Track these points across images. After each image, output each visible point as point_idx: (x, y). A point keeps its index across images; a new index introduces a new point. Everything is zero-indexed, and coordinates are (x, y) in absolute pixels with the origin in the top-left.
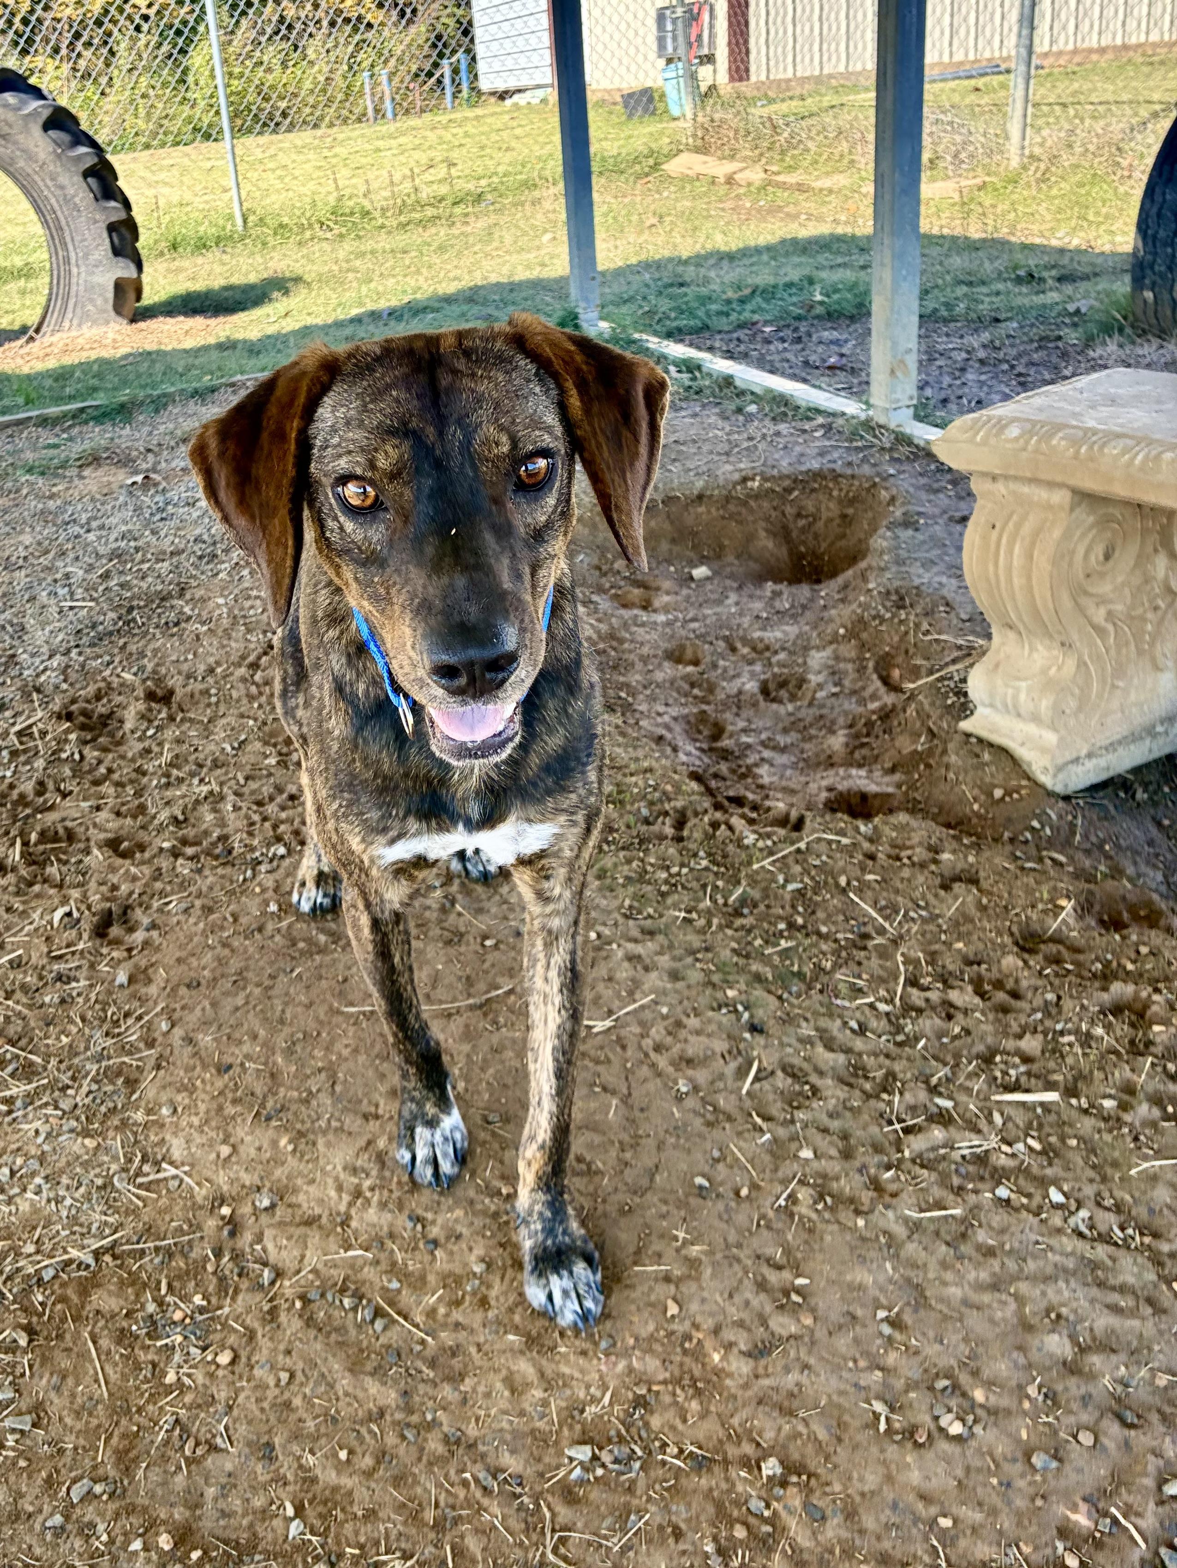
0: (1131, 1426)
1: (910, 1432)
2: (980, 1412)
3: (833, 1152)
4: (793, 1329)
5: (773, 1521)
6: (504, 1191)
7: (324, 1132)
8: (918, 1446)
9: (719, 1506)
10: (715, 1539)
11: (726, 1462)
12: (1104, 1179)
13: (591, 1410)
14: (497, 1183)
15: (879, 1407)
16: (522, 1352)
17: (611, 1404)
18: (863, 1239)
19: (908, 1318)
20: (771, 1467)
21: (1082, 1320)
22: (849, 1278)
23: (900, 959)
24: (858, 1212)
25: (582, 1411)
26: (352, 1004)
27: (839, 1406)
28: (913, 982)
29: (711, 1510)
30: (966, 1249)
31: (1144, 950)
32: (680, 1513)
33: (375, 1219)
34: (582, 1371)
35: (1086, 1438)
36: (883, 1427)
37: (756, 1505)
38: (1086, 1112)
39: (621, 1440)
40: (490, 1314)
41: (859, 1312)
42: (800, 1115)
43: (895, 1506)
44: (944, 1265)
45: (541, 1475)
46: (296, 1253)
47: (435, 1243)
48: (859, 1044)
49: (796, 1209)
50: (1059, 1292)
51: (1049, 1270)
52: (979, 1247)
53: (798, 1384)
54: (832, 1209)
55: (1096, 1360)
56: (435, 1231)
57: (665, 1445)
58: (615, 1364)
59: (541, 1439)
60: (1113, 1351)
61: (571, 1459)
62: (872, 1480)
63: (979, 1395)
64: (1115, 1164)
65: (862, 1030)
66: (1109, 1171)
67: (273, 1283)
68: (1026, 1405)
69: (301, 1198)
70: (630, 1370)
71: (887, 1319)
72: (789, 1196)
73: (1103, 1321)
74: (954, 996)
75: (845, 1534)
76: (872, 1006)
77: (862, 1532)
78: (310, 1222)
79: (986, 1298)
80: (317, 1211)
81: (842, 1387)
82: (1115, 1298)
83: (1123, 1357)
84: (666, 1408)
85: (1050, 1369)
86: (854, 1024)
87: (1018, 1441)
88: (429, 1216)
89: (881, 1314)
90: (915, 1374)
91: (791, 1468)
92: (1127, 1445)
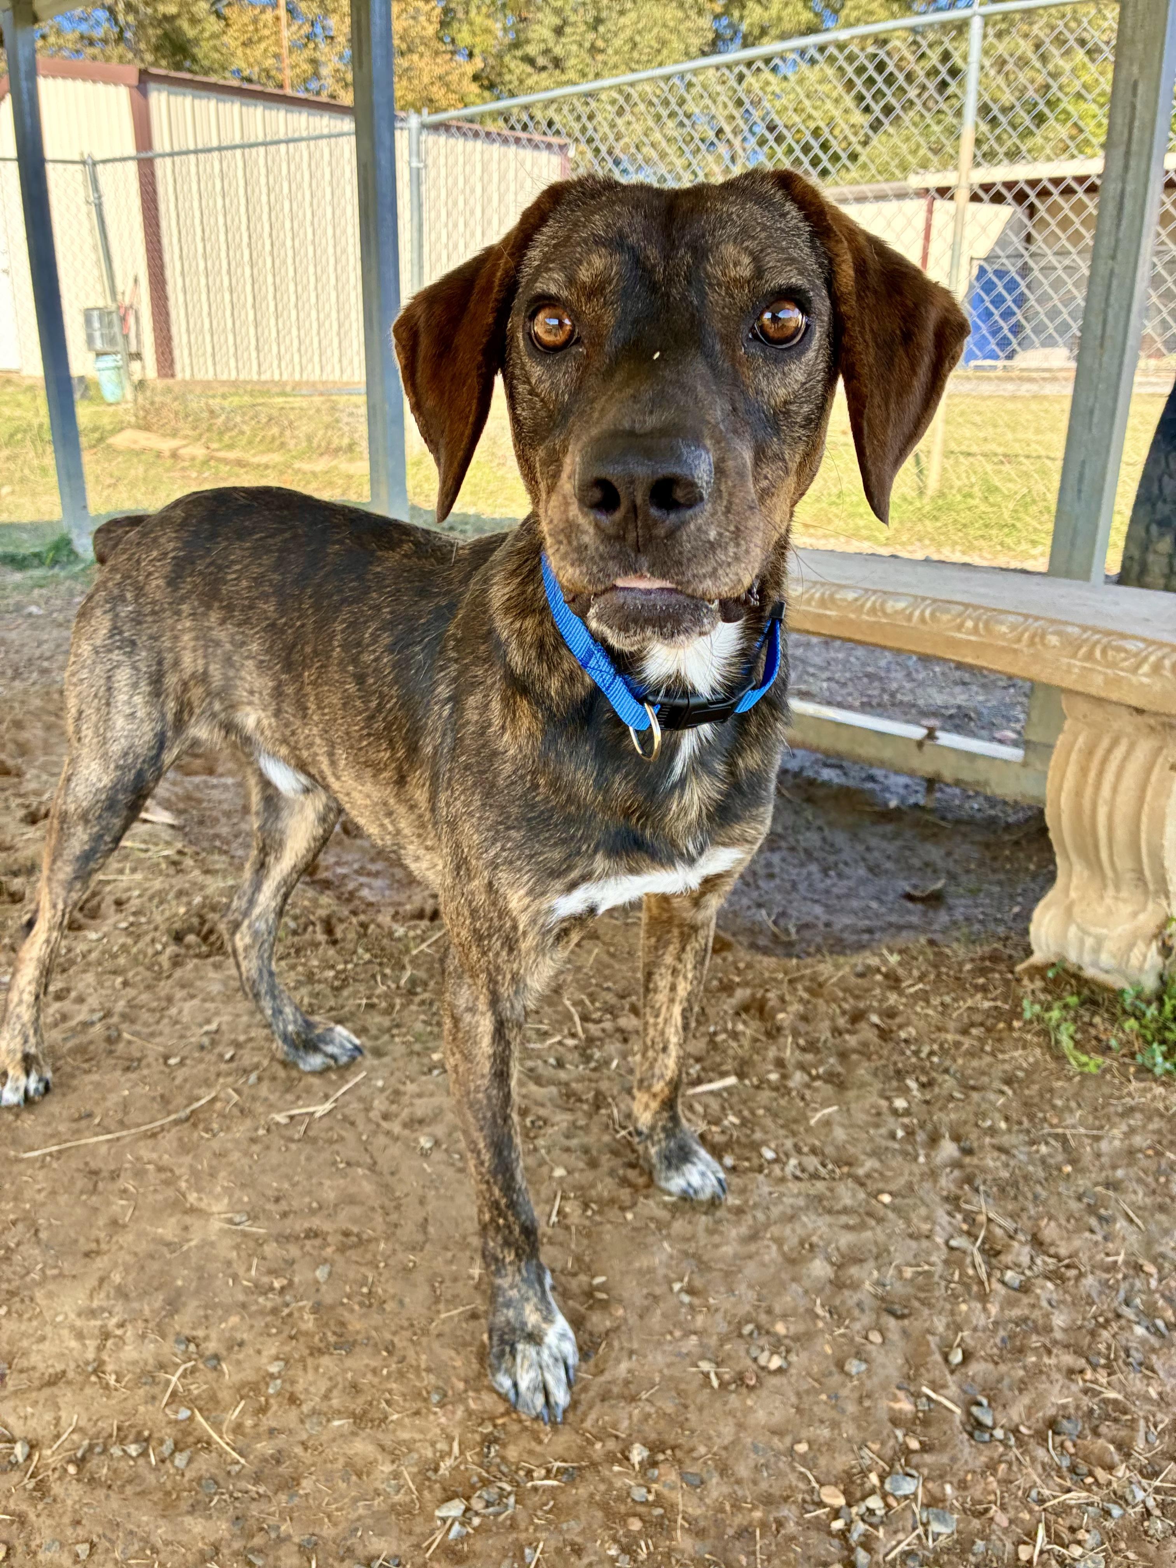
0: (902, 1317)
1: (740, 1379)
2: (787, 1341)
3: (581, 1165)
4: (608, 1324)
5: (659, 1501)
6: (277, 1285)
7: (40, 1284)
8: (751, 1388)
9: (605, 1507)
10: (615, 1540)
11: (594, 1465)
12: (794, 1134)
13: (445, 1466)
14: (265, 1280)
15: (705, 1366)
16: (354, 1434)
17: (462, 1452)
18: (635, 1229)
19: (698, 1283)
20: (638, 1453)
21: (828, 1244)
22: (637, 1265)
23: (568, 1003)
24: (623, 1209)
25: (436, 1470)
26: (32, 1149)
27: (672, 1378)
28: (585, 1018)
29: (599, 1514)
30: (721, 1213)
31: (742, 965)
32: (573, 1528)
33: (135, 1355)
34: (422, 1431)
35: (876, 1337)
36: (715, 1383)
37: (639, 1493)
38: (758, 1087)
39: (486, 1483)
40: (305, 1408)
41: (658, 1291)
42: (541, 1142)
43: (755, 1449)
44: (711, 1232)
45: (418, 1546)
46: (48, 1417)
47: (217, 1357)
48: (563, 1075)
49: (568, 1221)
50: (804, 1225)
51: (789, 1211)
52: (730, 1210)
53: (629, 1371)
54: (600, 1212)
55: (854, 1271)
56: (212, 1346)
57: (529, 1473)
58: (453, 1413)
59: (403, 1512)
60: (861, 1261)
61: (444, 1520)
62: (727, 1431)
63: (780, 1328)
64: (796, 1121)
65: (560, 1064)
66: (795, 1127)
67: (29, 1457)
68: (820, 1324)
69: (35, 1359)
70: (469, 1413)
71: (682, 1290)
72: (559, 1213)
73: (845, 1239)
74: (623, 1022)
75: (726, 1490)
76: (560, 1043)
77: (739, 1482)
78: (55, 1380)
79: (753, 1248)
80: (59, 1367)
81: (669, 1360)
82: (844, 1219)
83: (871, 1264)
84: (516, 1437)
85: (822, 1289)
86: (552, 1061)
87: (826, 1356)
88: (200, 1333)
89: (677, 1286)
90: (723, 1328)
91: (655, 1448)
92: (905, 1333)
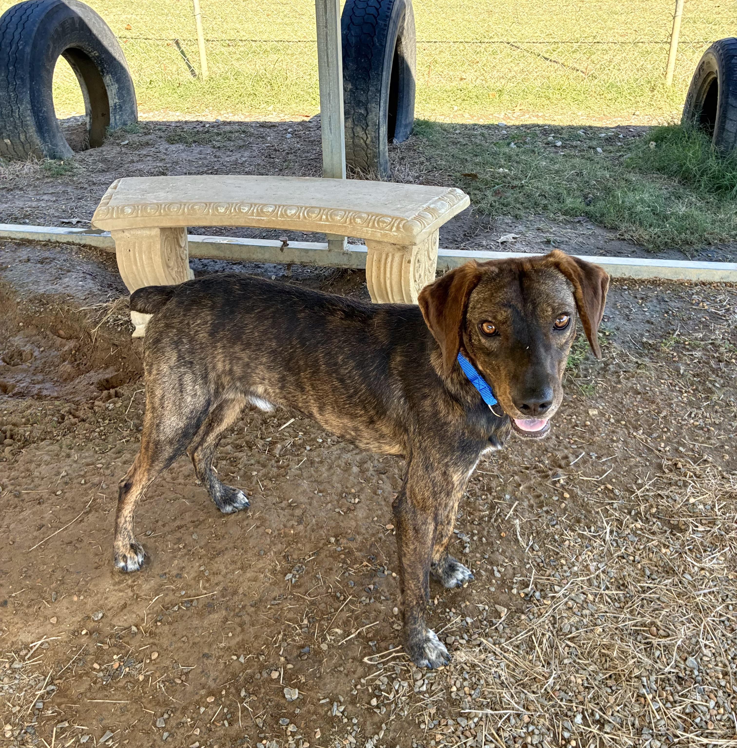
0: (385, 473)
1: (349, 509)
2: (357, 493)
3: (260, 468)
4: (302, 511)
5: (346, 548)
6: (181, 546)
8: (353, 510)
9: (331, 556)
10: (339, 562)
11: (322, 548)
13: (278, 568)
14: (176, 547)
15: (337, 510)
16: (244, 572)
17: (280, 563)
18: (292, 481)
19: (322, 488)
20: (333, 540)
21: (354, 461)
22: (300, 491)
24: (284, 476)
25: (276, 570)
27: (329, 517)
29: (331, 559)
30: (316, 465)
32: (327, 565)
34: (264, 563)
35: (381, 482)
36: (343, 513)
37: (339, 549)
39: (293, 567)
40: (223, 574)
41: (311, 496)
42: (240, 466)
43: (364, 525)
44: (316, 472)
45: (285, 589)
47: (179, 574)
49: (268, 487)
50: (344, 458)
51: (337, 456)
52: (318, 463)
53: (316, 521)
54: (277, 480)
55: (365, 466)
56: (174, 572)
57: (304, 559)
58: (270, 554)
59: (275, 584)
60: (366, 462)
61: (288, 580)
62: (354, 523)
63: (353, 491)
68: (364, 485)
70: (275, 552)
71: (318, 492)
75: (361, 537)
77: (364, 534)
79: (332, 471)
81: (326, 513)
84: (294, 551)
85: (359, 475)
87: (370, 493)
88: (167, 571)
89: (316, 492)
90: (337, 497)
91: (336, 536)
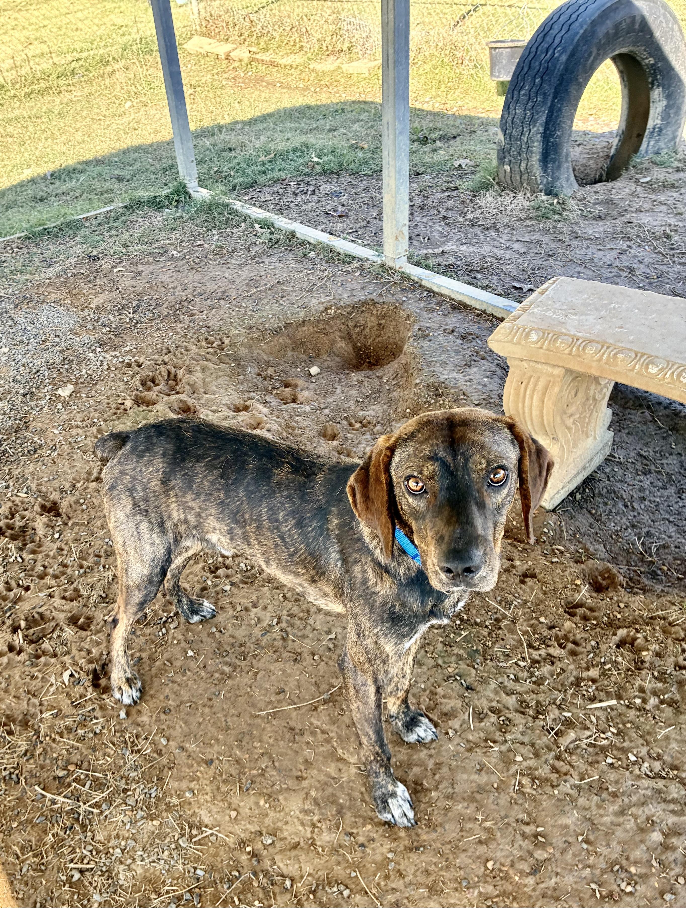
2: (635, 878)
3: (530, 755)
4: (545, 856)
7: (280, 792)
8: (616, 901)
12: (648, 743)
15: (594, 886)
16: (429, 897)
18: (559, 800)
19: (591, 838)
21: (662, 822)
22: (560, 822)
23: (519, 632)
24: (553, 786)
26: (261, 710)
27: (577, 890)
28: (530, 646)
30: (604, 795)
33: (328, 838)
34: (459, 899)
35: (681, 880)
36: (598, 896)
38: (629, 707)
40: (406, 880)
41: (571, 840)
42: (508, 737)
44: (599, 807)
46: (296, 866)
47: (363, 845)
48: (518, 687)
49: (524, 790)
50: (650, 810)
51: (642, 800)
52: (609, 794)
53: (556, 883)
54: (540, 786)
55: (673, 840)
56: (360, 839)
58: (473, 893)
60: (680, 834)
63: (633, 870)
65: (516, 679)
67: (292, 886)
68: (654, 870)
69: (285, 834)
70: (480, 894)
71: (583, 841)
72: (519, 783)
73: (672, 820)
74: (551, 651)
76: (516, 664)
78: (296, 846)
79: (621, 820)
80: (296, 839)
81: (575, 879)
82: (672, 807)
85: (656, 849)
86: (512, 676)
87: (655, 888)
88: (354, 831)
89: (580, 838)
90: (604, 866)
